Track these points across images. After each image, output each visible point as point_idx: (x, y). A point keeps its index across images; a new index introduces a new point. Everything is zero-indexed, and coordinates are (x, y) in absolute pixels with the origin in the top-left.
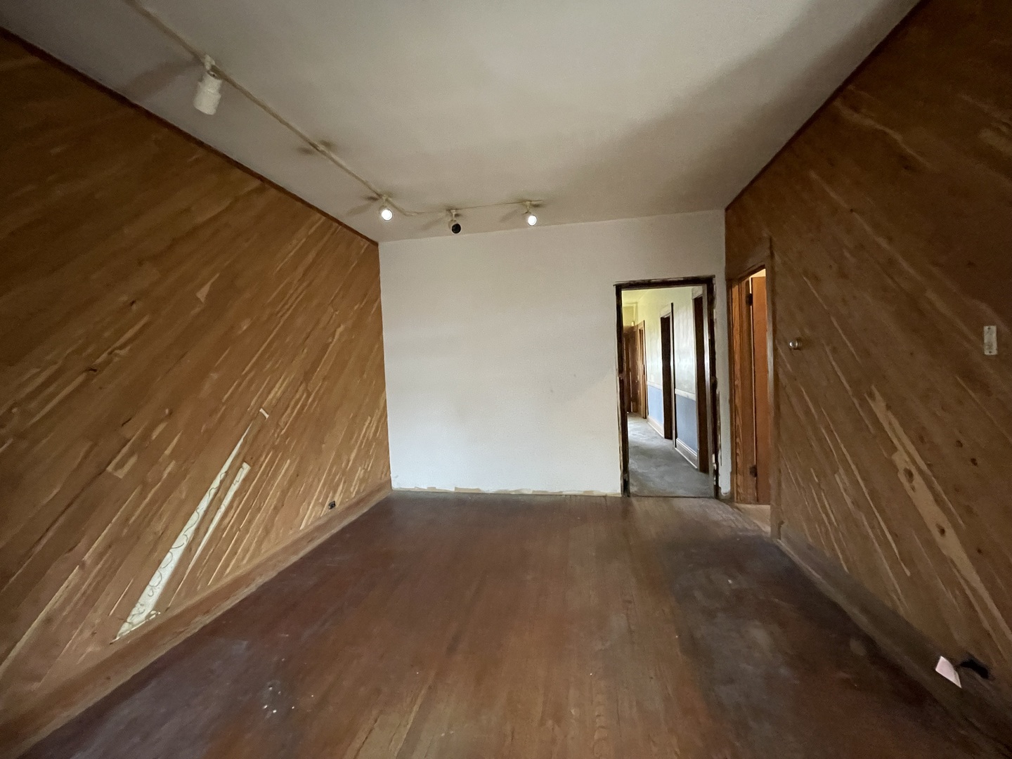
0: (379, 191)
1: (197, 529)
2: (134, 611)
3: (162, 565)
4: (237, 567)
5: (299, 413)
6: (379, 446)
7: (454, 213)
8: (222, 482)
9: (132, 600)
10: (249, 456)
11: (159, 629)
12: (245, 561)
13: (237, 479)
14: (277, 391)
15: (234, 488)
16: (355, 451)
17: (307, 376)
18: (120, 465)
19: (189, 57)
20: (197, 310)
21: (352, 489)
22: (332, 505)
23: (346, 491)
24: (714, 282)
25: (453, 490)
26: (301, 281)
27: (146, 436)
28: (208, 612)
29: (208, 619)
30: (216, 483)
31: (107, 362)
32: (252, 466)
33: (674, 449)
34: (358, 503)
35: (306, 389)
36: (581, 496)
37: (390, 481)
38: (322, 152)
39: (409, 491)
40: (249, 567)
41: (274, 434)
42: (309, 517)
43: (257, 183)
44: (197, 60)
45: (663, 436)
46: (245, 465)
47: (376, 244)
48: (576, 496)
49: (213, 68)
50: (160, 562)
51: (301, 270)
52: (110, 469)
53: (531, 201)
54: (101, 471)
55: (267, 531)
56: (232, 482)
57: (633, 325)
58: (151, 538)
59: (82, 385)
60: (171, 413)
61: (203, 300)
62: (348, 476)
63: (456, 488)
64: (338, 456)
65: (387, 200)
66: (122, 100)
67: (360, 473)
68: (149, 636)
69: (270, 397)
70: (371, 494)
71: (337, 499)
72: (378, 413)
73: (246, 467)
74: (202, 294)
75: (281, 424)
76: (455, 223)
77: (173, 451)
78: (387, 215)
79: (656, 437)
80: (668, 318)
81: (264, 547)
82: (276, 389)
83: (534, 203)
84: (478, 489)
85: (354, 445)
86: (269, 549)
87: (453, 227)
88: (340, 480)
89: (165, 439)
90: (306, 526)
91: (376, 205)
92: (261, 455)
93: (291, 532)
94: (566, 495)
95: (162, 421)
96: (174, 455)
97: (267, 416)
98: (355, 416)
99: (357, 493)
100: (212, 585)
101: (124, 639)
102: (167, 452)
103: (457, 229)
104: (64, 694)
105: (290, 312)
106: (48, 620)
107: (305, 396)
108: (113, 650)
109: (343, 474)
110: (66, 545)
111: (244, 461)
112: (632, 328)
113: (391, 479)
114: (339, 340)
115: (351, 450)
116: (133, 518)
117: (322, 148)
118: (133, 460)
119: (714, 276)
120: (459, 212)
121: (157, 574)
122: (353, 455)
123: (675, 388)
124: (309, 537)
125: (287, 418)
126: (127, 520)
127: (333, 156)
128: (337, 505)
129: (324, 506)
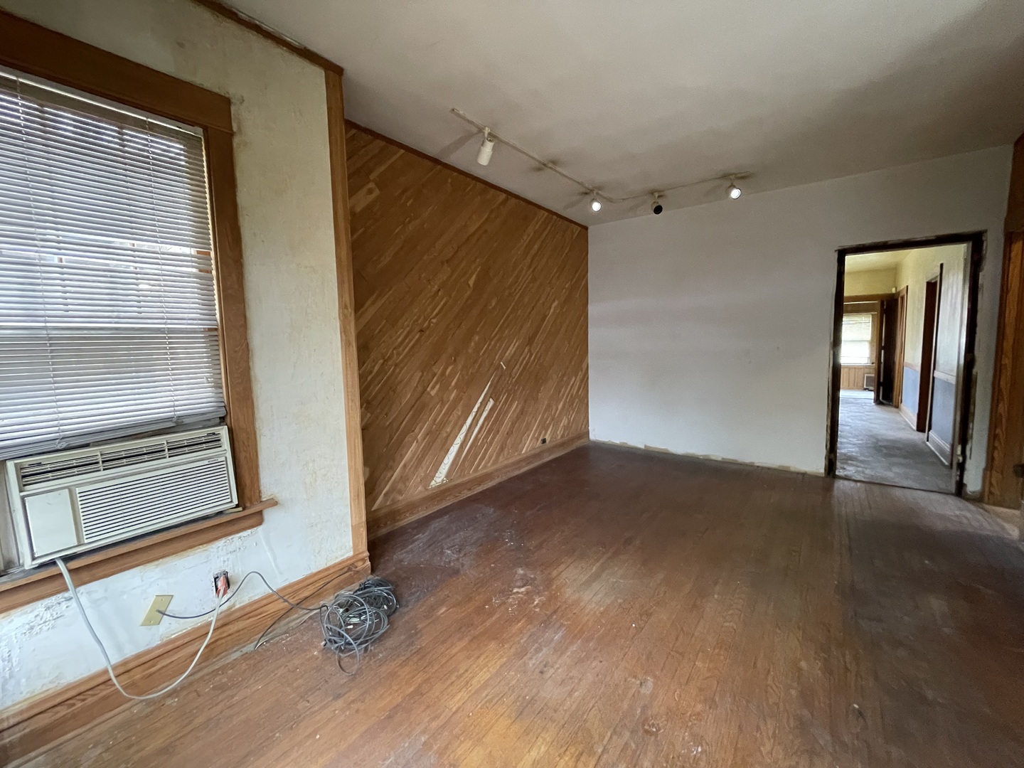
0: (590, 187)
1: (466, 435)
2: (437, 475)
3: (449, 453)
4: (485, 467)
5: (524, 368)
6: (580, 402)
7: (657, 196)
8: (479, 408)
9: (436, 468)
10: (494, 394)
11: (448, 490)
12: (490, 464)
13: (486, 408)
14: (511, 350)
15: (485, 414)
16: (562, 403)
17: (530, 341)
18: (433, 388)
19: (475, 130)
20: (468, 293)
21: (558, 432)
22: (544, 441)
23: (555, 431)
24: (984, 238)
25: (642, 446)
26: (529, 267)
27: (443, 373)
28: (470, 489)
29: (469, 494)
30: (475, 409)
31: (428, 326)
32: (496, 401)
33: (924, 443)
34: (562, 445)
35: (530, 351)
36: (775, 469)
37: (588, 433)
38: (551, 168)
39: (604, 443)
40: (493, 468)
41: (508, 381)
42: (528, 446)
43: (503, 196)
44: (481, 130)
45: (915, 428)
46: (491, 400)
47: (586, 228)
48: (769, 469)
49: (490, 134)
50: (448, 450)
51: (529, 259)
52: (428, 389)
53: (736, 174)
54: (425, 390)
55: (502, 449)
56: (483, 411)
57: (894, 291)
58: (445, 435)
59: (418, 340)
60: (455, 359)
61: (471, 285)
62: (556, 421)
63: (645, 446)
64: (549, 406)
65: (597, 193)
66: (436, 161)
67: (564, 421)
68: (443, 492)
69: (507, 354)
70: (572, 440)
71: (548, 438)
72: (580, 375)
73: (491, 402)
74: (471, 282)
75: (513, 376)
76: (657, 205)
77: (456, 384)
78: (596, 206)
79: (904, 429)
80: (936, 283)
81: (501, 459)
82: (510, 349)
83: (740, 175)
84: (666, 450)
85: (563, 398)
86: (503, 462)
87: (656, 208)
88: (550, 424)
89: (452, 375)
90: (526, 452)
91: (588, 198)
92: (500, 395)
93: (516, 454)
94: (758, 467)
95: (450, 365)
96: (456, 386)
97: (505, 368)
98: (563, 375)
99: (562, 437)
100: (472, 474)
101: (433, 489)
102: (453, 384)
103: (658, 210)
104: (412, 507)
105: (521, 291)
106: (405, 466)
107: (528, 356)
108: (427, 493)
109: (553, 419)
110: (410, 429)
111: (491, 397)
112: (893, 295)
113: (589, 431)
114: (554, 312)
115: (558, 401)
116: (438, 420)
117: (550, 165)
118: (438, 386)
119: (986, 231)
120: (662, 194)
121: (446, 458)
122: (560, 407)
123: (934, 369)
124: (528, 459)
125: (517, 370)
126: (435, 421)
127: (558, 169)
128: (547, 441)
129: (538, 440)
